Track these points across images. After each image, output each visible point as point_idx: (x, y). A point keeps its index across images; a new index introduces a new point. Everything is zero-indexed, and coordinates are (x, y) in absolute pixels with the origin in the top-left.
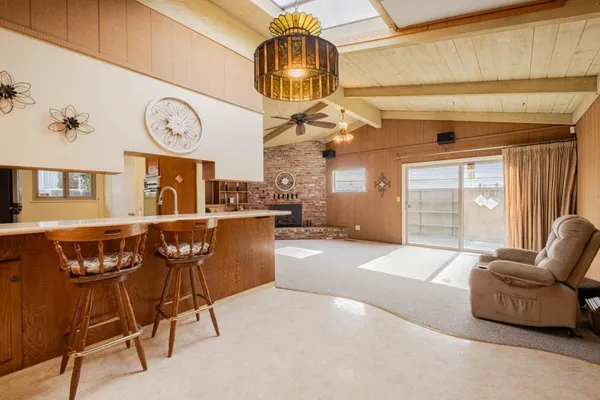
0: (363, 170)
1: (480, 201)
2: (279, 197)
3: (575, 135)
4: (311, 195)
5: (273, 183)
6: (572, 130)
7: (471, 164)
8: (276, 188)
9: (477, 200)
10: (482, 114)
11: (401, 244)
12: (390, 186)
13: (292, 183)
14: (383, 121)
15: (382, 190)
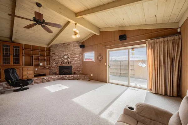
0: (93, 52)
1: (140, 64)
2: (63, 63)
3: (180, 32)
4: (76, 62)
5: (61, 58)
6: (179, 30)
7: (133, 49)
8: (62, 59)
9: (139, 64)
10: (137, 26)
11: (106, 82)
12: (102, 59)
13: (68, 58)
14: (100, 32)
15: (100, 60)
